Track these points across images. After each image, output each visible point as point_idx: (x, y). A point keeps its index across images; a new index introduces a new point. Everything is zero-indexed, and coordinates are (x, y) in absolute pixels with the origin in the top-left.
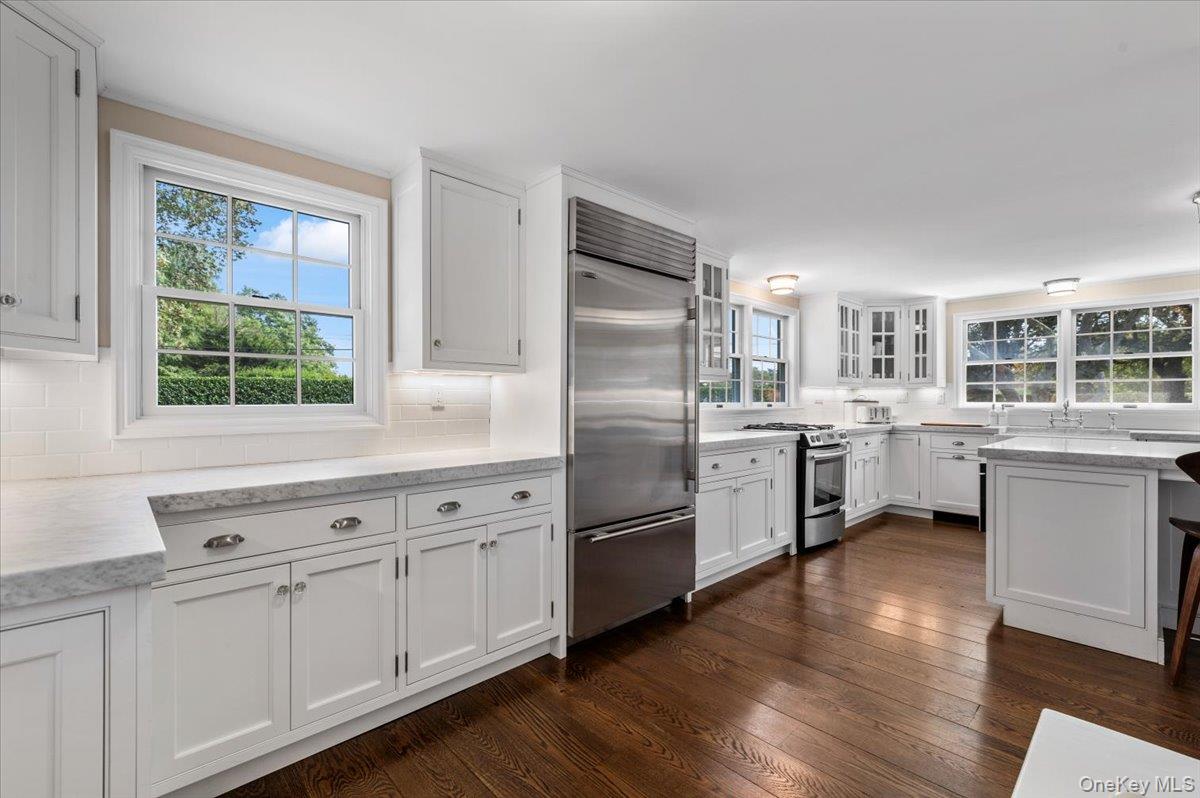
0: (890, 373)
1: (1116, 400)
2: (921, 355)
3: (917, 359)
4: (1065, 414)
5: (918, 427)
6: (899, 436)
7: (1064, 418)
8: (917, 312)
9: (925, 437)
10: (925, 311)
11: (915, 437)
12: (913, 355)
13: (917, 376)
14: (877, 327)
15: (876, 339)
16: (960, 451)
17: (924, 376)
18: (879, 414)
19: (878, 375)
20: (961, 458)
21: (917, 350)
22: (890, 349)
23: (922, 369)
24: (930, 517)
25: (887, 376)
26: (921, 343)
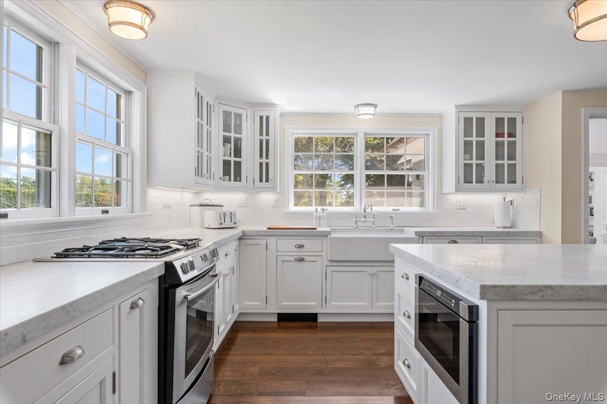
0: (238, 177)
1: (388, 205)
2: (264, 161)
3: (261, 164)
4: (365, 217)
5: (266, 231)
6: (248, 242)
7: (364, 219)
8: (261, 118)
9: (272, 241)
10: (267, 118)
11: (263, 242)
12: (258, 160)
13: (261, 181)
14: (227, 128)
15: (226, 140)
16: (300, 253)
17: (267, 181)
18: (228, 219)
19: (227, 177)
20: (301, 260)
21: (261, 156)
22: (238, 152)
23: (265, 174)
24: (275, 319)
25: (235, 180)
26: (264, 149)
